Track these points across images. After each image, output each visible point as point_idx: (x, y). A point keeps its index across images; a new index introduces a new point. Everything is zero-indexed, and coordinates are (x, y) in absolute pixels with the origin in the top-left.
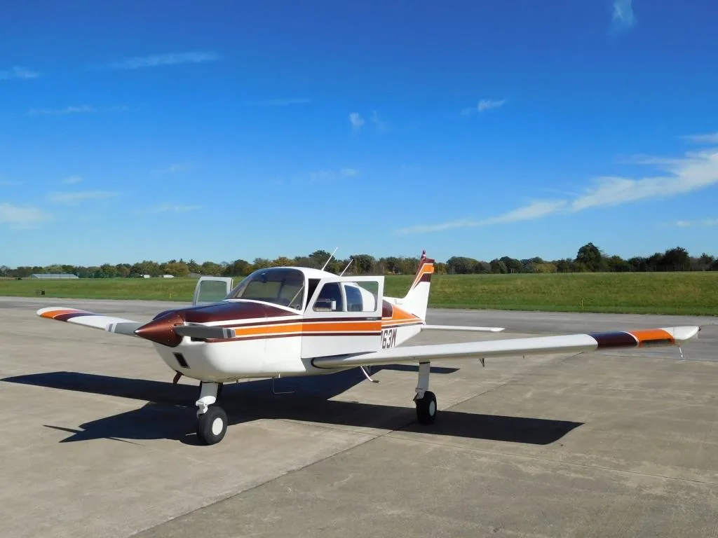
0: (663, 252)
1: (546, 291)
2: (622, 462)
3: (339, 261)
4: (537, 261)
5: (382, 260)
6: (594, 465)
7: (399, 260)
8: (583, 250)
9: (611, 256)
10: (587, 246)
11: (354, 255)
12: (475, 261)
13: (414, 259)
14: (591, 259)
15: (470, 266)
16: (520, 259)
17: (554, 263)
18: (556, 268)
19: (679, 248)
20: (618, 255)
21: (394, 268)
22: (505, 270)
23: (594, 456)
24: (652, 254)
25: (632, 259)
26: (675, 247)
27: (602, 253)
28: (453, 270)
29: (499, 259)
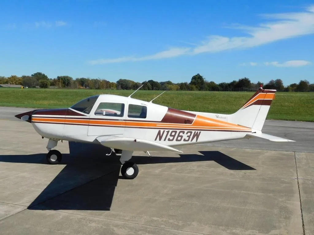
0: (237, 80)
1: (169, 102)
2: (181, 223)
3: (51, 79)
4: (169, 83)
5: (77, 80)
6: (162, 226)
7: (88, 80)
8: (194, 78)
9: (209, 82)
10: (196, 75)
11: (60, 76)
12: (133, 82)
13: (97, 79)
14: (198, 83)
15: (130, 85)
16: (159, 82)
17: (178, 84)
18: (180, 88)
19: (245, 78)
20: (213, 81)
21: (84, 85)
22: (151, 88)
23: (164, 219)
24: (232, 81)
25: (221, 84)
26: (244, 78)
27: (204, 80)
28: (120, 87)
29: (147, 81)
